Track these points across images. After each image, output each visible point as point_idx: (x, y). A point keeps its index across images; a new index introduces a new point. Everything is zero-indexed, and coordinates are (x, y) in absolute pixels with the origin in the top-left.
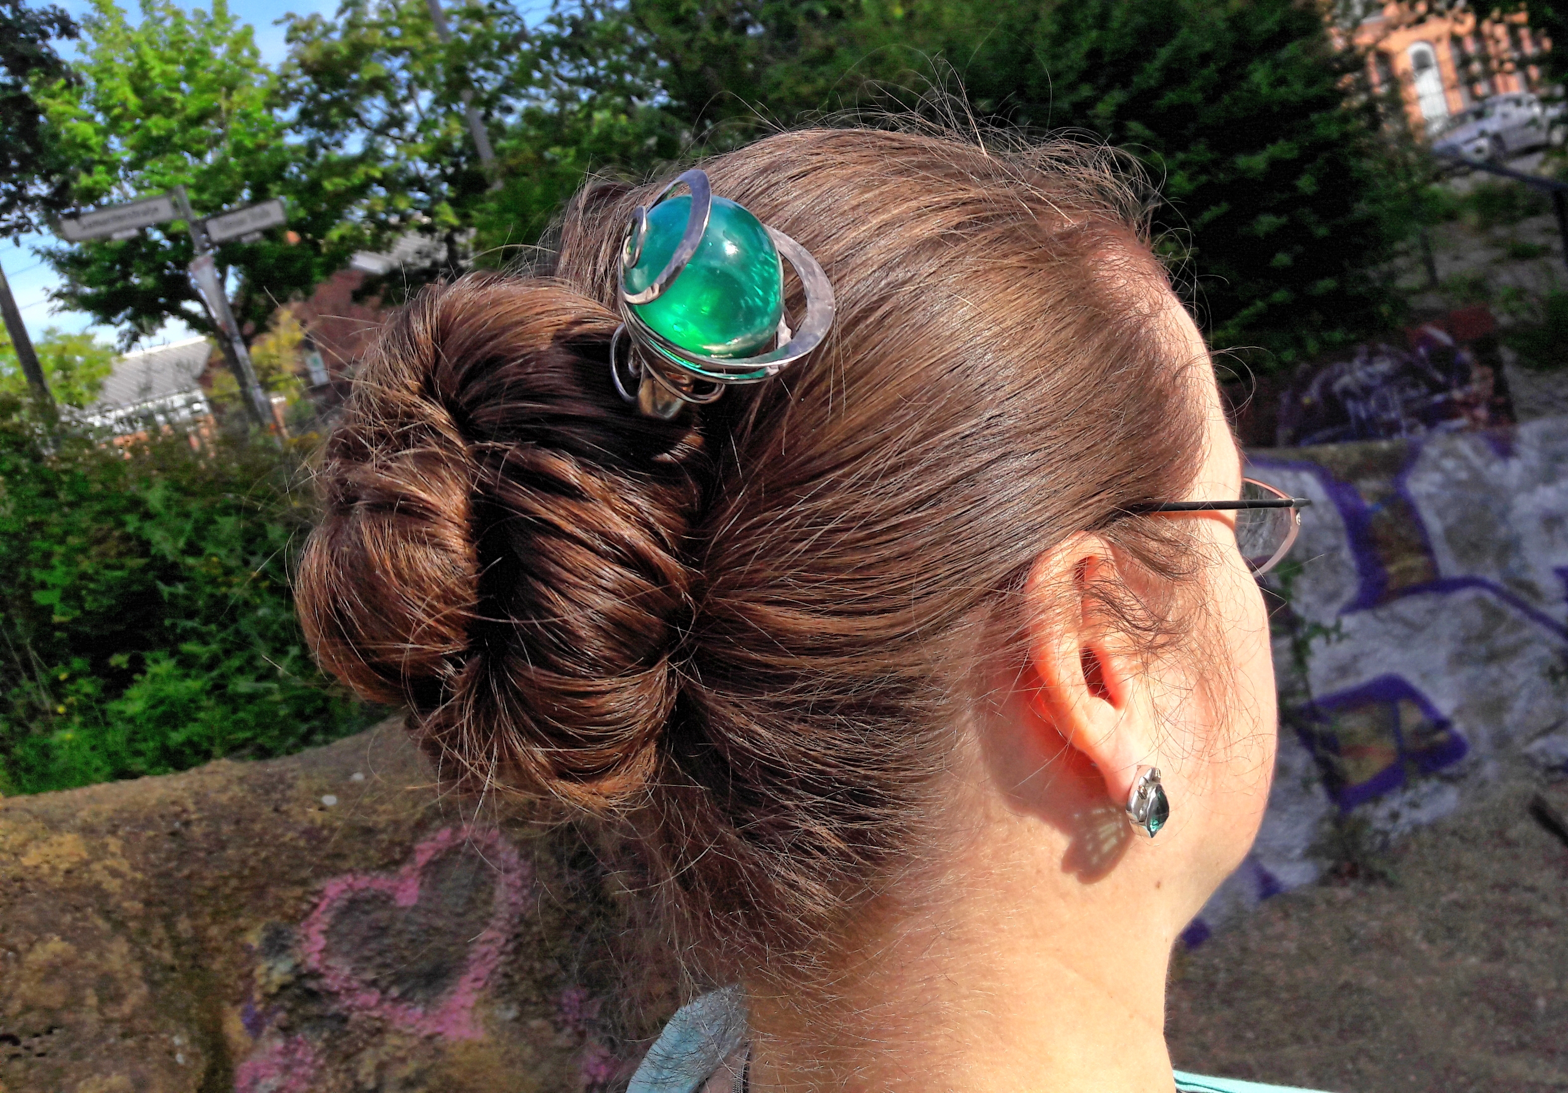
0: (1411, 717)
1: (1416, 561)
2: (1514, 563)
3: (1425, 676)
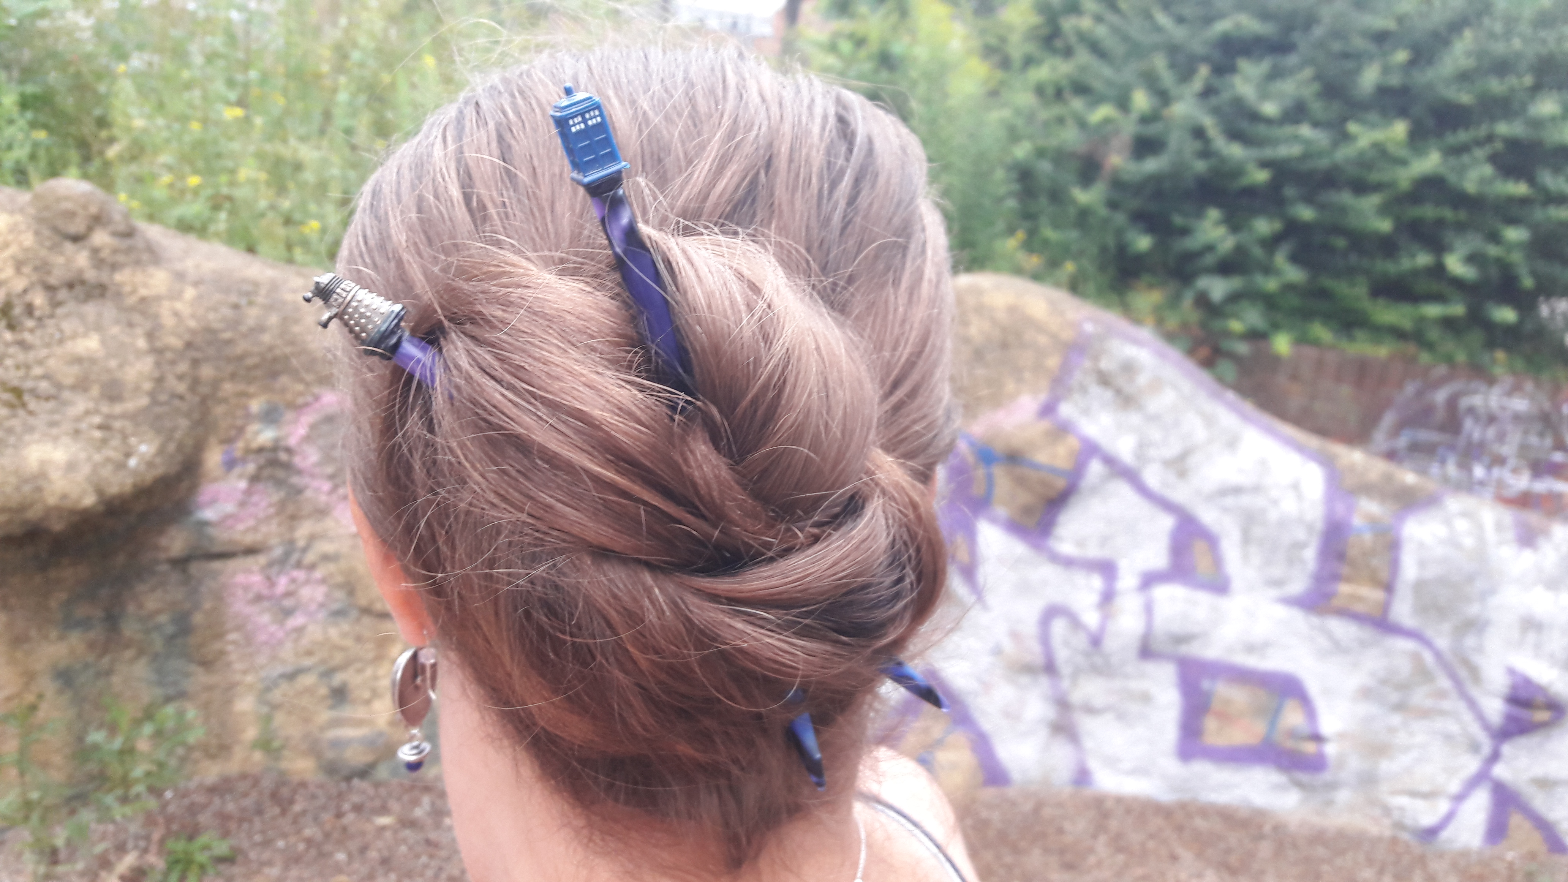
0: (1293, 718)
1: (1373, 594)
3: (1326, 691)
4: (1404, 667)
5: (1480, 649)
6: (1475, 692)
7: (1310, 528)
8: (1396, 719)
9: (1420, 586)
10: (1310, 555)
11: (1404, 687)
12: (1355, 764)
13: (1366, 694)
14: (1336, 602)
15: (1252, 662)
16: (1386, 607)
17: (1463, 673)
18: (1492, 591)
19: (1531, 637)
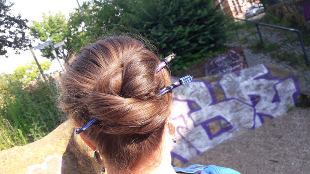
0: (223, 122)
1: (222, 96)
3: (225, 115)
4: (234, 104)
5: (243, 95)
6: (246, 102)
7: (207, 92)
9: (228, 91)
10: (209, 95)
11: (236, 107)
12: (236, 124)
13: (231, 112)
14: (218, 100)
15: (211, 117)
17: (243, 100)
18: (239, 85)
19: (248, 89)
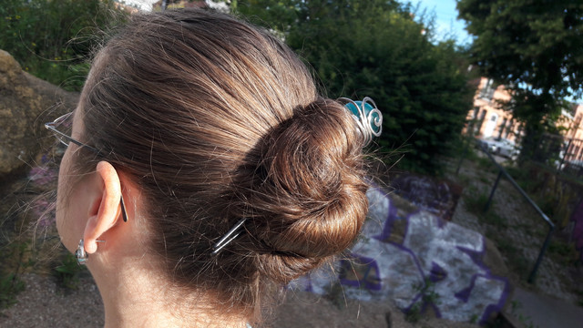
0: (372, 273)
1: (399, 237)
2: (424, 254)
3: (383, 265)
4: (405, 260)
5: (426, 256)
6: (423, 269)
7: (384, 216)
8: (400, 275)
9: (412, 236)
10: (382, 225)
11: (404, 266)
12: (388, 288)
13: (393, 267)
14: (390, 239)
15: (363, 255)
16: (402, 241)
17: (420, 262)
18: (431, 240)
19: (439, 254)
